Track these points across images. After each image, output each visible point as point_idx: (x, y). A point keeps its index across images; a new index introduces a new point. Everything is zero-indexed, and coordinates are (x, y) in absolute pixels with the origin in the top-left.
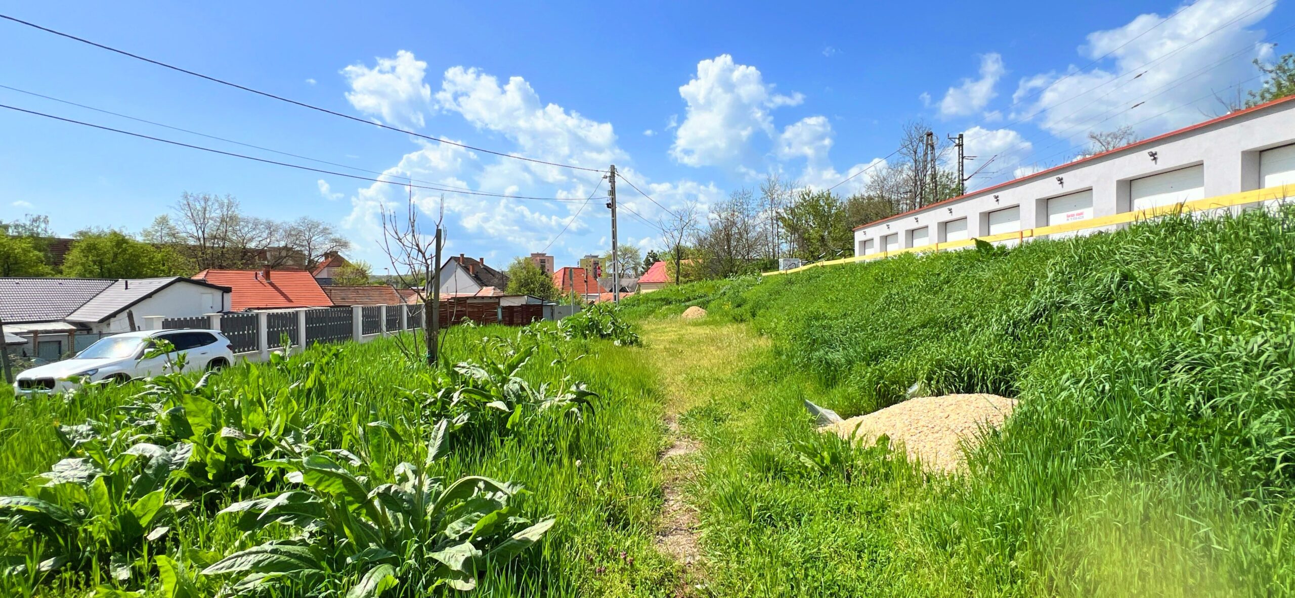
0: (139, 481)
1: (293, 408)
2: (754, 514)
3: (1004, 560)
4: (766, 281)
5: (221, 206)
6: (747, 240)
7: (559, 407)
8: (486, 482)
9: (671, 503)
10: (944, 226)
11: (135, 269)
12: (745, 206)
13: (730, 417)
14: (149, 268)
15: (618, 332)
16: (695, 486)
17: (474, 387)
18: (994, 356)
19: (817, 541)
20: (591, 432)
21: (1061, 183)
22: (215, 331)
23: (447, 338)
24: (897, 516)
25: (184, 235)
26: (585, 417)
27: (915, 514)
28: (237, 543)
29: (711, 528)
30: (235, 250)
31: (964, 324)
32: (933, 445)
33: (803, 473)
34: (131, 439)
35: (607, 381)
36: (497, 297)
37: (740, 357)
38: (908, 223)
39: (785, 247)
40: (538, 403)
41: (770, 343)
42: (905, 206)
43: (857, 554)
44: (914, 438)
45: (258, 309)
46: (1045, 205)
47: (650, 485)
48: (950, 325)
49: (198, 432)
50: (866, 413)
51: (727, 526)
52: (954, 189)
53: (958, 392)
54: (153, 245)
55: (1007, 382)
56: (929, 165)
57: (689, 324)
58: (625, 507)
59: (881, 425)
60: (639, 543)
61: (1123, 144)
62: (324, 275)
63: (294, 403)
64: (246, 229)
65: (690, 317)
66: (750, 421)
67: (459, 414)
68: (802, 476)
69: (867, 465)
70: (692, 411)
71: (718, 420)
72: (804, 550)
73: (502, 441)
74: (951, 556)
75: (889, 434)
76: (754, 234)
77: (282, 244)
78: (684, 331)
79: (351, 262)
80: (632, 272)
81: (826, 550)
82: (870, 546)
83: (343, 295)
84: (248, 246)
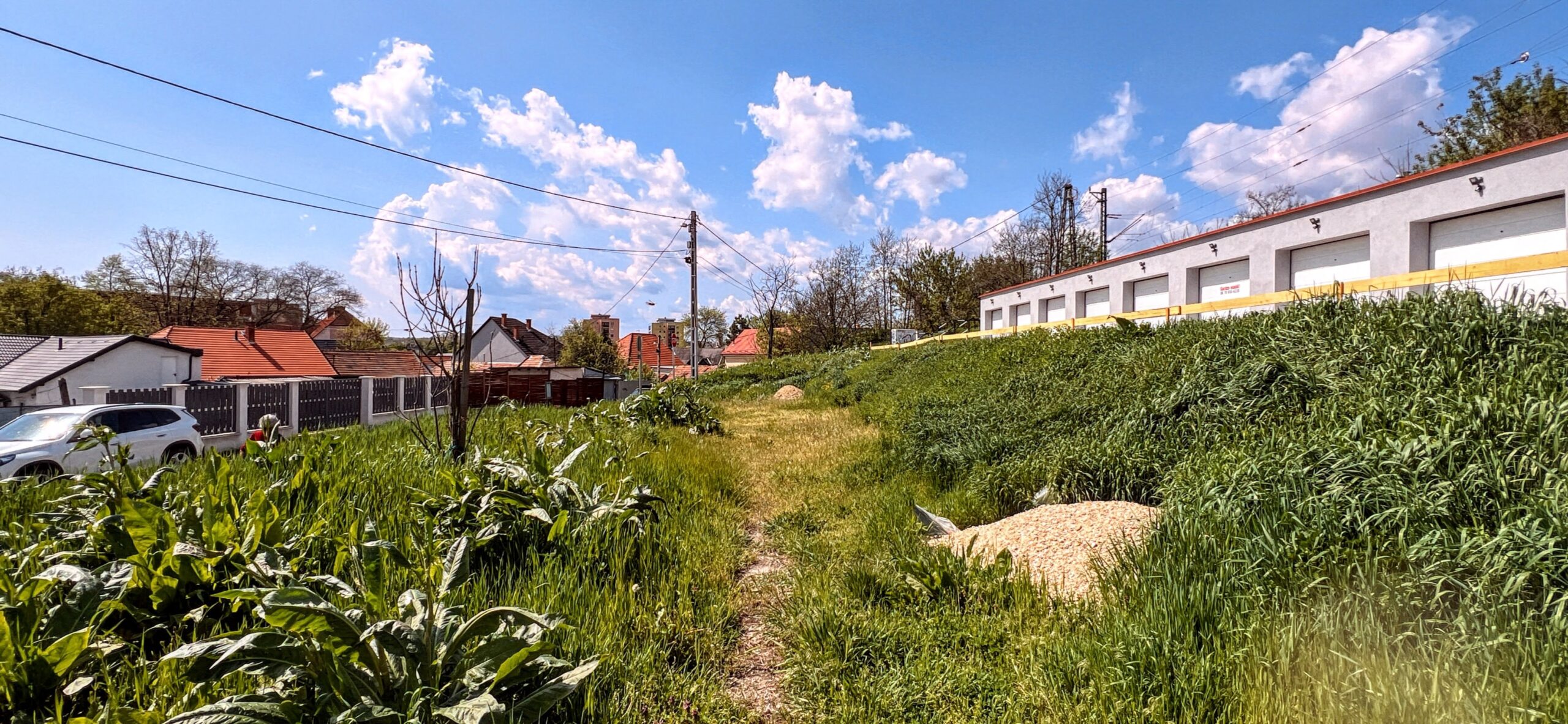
0: (57, 613)
1: (273, 516)
2: (849, 650)
3: (1136, 707)
4: (875, 356)
5: (193, 245)
6: (854, 305)
7: (615, 515)
8: (515, 614)
9: (751, 635)
10: (1083, 297)
11: (74, 323)
12: (853, 265)
13: (826, 525)
14: (92, 323)
15: (695, 415)
16: (780, 613)
17: (509, 489)
18: (1135, 458)
19: (922, 683)
20: (655, 547)
21: (1215, 251)
22: (178, 406)
23: (479, 422)
24: (1017, 651)
25: (141, 281)
26: (648, 527)
27: (1038, 649)
28: (185, 699)
29: (796, 668)
30: (209, 303)
31: (1101, 418)
32: (1062, 563)
33: (909, 597)
34: (49, 559)
35: (678, 479)
36: (546, 369)
37: (841, 451)
38: (1043, 291)
39: (899, 315)
40: (589, 509)
41: (877, 433)
42: (1039, 271)
43: (968, 699)
44: (1040, 554)
45: (238, 377)
46: (1197, 276)
47: (724, 613)
48: (1084, 418)
49: (144, 549)
50: (988, 522)
51: (815, 666)
52: (1095, 252)
53: (1093, 499)
54: (99, 293)
55: (1148, 488)
56: (1068, 223)
57: (782, 407)
58: (692, 641)
59: (1003, 538)
60: (706, 689)
61: (1284, 206)
62: (326, 335)
63: (275, 509)
64: (225, 276)
65: (783, 398)
66: (850, 531)
67: (487, 524)
68: (908, 602)
69: (985, 587)
70: (780, 517)
71: (811, 529)
72: (906, 696)
73: (542, 558)
74: (1078, 701)
75: (1011, 548)
76: (863, 299)
77: (272, 296)
78: (775, 416)
79: (361, 320)
80: (715, 341)
81: (932, 696)
82: (984, 689)
83: (349, 361)
84: (227, 297)
